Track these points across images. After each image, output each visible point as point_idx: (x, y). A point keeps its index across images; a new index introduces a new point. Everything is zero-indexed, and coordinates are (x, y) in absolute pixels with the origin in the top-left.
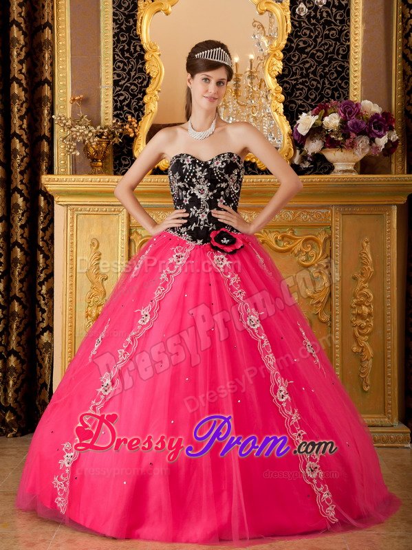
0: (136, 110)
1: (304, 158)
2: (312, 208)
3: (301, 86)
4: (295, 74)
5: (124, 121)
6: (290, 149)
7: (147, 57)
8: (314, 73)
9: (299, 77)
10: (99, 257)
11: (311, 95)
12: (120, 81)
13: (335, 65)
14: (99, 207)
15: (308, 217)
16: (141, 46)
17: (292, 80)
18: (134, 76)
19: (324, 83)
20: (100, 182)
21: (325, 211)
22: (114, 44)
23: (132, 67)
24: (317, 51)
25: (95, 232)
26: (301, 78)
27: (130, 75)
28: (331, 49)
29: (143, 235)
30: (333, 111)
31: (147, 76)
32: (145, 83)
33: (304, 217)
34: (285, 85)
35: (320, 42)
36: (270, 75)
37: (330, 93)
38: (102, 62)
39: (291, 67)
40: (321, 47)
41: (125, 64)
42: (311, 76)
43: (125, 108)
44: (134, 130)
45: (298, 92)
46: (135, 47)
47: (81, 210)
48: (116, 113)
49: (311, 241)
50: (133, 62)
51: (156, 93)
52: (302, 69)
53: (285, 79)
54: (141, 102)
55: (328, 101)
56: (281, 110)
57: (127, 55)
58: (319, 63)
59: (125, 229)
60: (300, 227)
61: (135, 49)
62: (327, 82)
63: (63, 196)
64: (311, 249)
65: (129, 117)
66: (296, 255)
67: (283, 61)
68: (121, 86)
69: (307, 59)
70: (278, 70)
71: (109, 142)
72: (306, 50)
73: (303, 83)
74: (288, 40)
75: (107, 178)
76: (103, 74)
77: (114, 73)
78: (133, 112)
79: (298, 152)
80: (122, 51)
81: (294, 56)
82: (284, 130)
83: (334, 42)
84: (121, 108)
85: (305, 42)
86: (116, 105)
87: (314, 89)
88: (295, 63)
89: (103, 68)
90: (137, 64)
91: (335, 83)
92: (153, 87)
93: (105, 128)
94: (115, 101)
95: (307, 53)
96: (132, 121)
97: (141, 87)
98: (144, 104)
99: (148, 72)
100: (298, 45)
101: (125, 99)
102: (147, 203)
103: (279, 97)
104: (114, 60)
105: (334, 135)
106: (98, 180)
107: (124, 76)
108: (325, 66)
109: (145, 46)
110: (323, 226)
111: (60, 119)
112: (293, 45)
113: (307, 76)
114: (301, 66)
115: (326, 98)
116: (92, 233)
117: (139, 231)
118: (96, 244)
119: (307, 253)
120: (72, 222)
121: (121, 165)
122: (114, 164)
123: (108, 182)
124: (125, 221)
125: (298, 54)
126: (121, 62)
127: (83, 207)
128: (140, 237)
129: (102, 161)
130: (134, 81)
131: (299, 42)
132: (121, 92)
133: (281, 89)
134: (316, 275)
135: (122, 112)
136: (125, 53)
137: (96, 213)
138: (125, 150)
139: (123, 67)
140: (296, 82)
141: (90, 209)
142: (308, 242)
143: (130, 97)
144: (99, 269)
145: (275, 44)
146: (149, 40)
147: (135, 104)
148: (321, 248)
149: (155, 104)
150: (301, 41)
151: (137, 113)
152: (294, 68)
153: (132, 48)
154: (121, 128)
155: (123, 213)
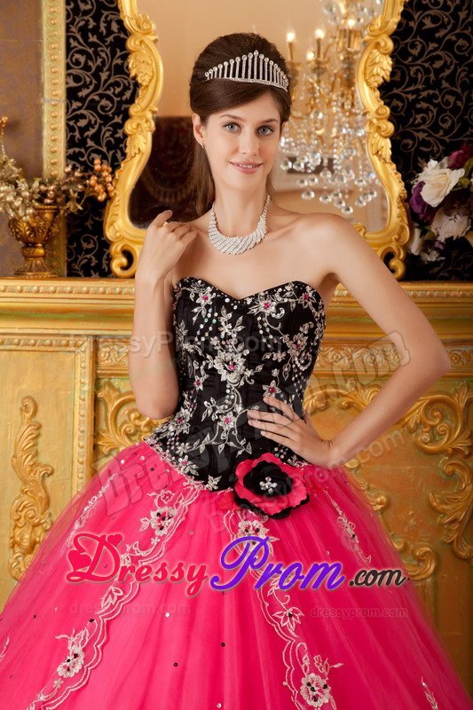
0: (109, 146)
1: (428, 244)
3: (424, 105)
4: (413, 81)
5: (88, 168)
7: (131, 44)
8: (451, 79)
9: (420, 87)
10: (36, 433)
11: (444, 121)
12: (79, 89)
14: (37, 338)
16: (120, 23)
17: (408, 93)
18: (106, 81)
20: (38, 292)
21: (467, 349)
22: (68, 16)
23: (103, 63)
25: (29, 385)
26: (424, 90)
27: (98, 78)
29: (123, 391)
31: (132, 82)
32: (128, 94)
34: (395, 102)
35: (464, 20)
36: (367, 83)
38: (46, 52)
39: (408, 67)
40: (466, 28)
42: (445, 84)
43: (90, 143)
44: (105, 187)
45: (419, 117)
46: (109, 23)
48: (71, 151)
49: (440, 406)
50: (105, 52)
51: (149, 115)
52: (427, 71)
53: (395, 91)
54: (120, 131)
56: (387, 152)
57: (93, 39)
58: (462, 60)
59: (87, 380)
61: (108, 28)
64: (440, 422)
65: (97, 161)
66: (411, 431)
67: (392, 56)
68: (82, 100)
69: (438, 53)
70: (382, 73)
71: (58, 210)
72: (437, 35)
73: (428, 99)
74: (404, 14)
75: (52, 285)
76: (46, 76)
77: (68, 75)
78: (105, 150)
79: (417, 232)
80: (84, 31)
81: (413, 46)
82: (391, 190)
84: (82, 143)
85: (435, 19)
86: (73, 137)
87: (451, 111)
88: (415, 59)
89: (46, 63)
90: (113, 58)
92: (143, 104)
93: (51, 182)
94: (70, 129)
95: (439, 41)
96: (102, 171)
97: (120, 103)
98: (125, 136)
99: (133, 74)
100: (421, 24)
101: (90, 125)
103: (383, 127)
104: (69, 48)
106: (35, 288)
107: (88, 80)
109: (128, 23)
110: (465, 377)
112: (412, 24)
113: (437, 84)
114: (427, 65)
116: (24, 386)
117: (116, 382)
118: (30, 407)
119: (433, 427)
121: (79, 250)
122: (68, 248)
123: (54, 292)
124: (87, 363)
125: (421, 43)
126: (81, 52)
127: (6, 337)
128: (117, 393)
129: (44, 247)
130: (105, 90)
131: (423, 18)
132: (82, 111)
133: (387, 110)
134: (451, 468)
135: (83, 150)
136: (90, 35)
137: (30, 348)
138: (89, 223)
139: (86, 62)
140: (414, 96)
141: (19, 341)
142: (435, 407)
143: (99, 121)
144: (36, 454)
145: (378, 23)
146: (136, 11)
147: (108, 134)
148: (460, 418)
149: (145, 137)
150: (427, 16)
151: (111, 153)
152: (413, 70)
153: (103, 26)
154: (81, 183)
155: (83, 349)
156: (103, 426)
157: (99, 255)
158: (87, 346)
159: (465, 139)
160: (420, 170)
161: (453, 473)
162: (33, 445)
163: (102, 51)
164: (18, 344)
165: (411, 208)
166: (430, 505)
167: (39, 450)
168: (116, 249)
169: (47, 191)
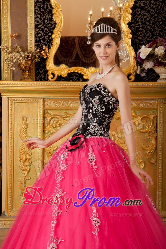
0: (47, 42)
1: (142, 71)
2: (147, 100)
3: (141, 29)
4: (138, 22)
5: (41, 49)
6: (135, 66)
7: (54, 11)
8: (149, 21)
9: (140, 24)
10: (26, 127)
11: (147, 34)
12: (38, 25)
13: (161, 16)
14: (26, 99)
15: (145, 105)
16: (51, 5)
17: (136, 25)
18: (46, 22)
19: (154, 27)
20: (27, 85)
21: (154, 101)
22: (35, 3)
23: (46, 17)
24: (151, 8)
25: (24, 113)
26: (141, 24)
27: (44, 22)
28: (159, 7)
29: (52, 114)
30: (160, 44)
31: (54, 23)
32: (53, 26)
33: (142, 105)
34: (133, 28)
35: (153, 3)
36: (124, 23)
37: (158, 33)
38: (29, 14)
39: (136, 18)
40: (153, 6)
41: (41, 15)
42: (147, 23)
43: (42, 41)
44: (46, 54)
45: (140, 33)
46: (47, 5)
47: (16, 100)
48: (36, 44)
49: (146, 118)
50: (46, 14)
51: (59, 33)
52: (142, 19)
53: (133, 25)
54: (51, 38)
55: (157, 38)
56: (130, 43)
57: (42, 10)
58: (152, 15)
59: (41, 111)
60: (139, 110)
61: (47, 7)
62: (156, 27)
63: (6, 93)
64: (146, 123)
65: (44, 46)
66: (137, 126)
67: (132, 14)
68: (39, 28)
69: (145, 13)
70: (129, 20)
71: (32, 61)
72: (145, 8)
73: (142, 27)
74: (135, 2)
75: (31, 83)
76: (29, 21)
77: (35, 21)
78: (46, 43)
79: (139, 67)
80: (40, 7)
81: (138, 11)
82: (131, 54)
83: (161, 3)
84: (39, 41)
85: (144, 3)
86: (37, 39)
87: (149, 31)
88: (139, 15)
89: (29, 18)
90: (48, 16)
91: (161, 27)
92: (57, 29)
93: (30, 53)
94: (36, 37)
95: (145, 10)
96: (45, 49)
97: (51, 29)
98: (52, 39)
99: (54, 20)
100: (140, 5)
101: (42, 36)
102: (54, 97)
103: (129, 36)
104: (35, 13)
105: (161, 59)
107: (41, 22)
108: (155, 17)
109: (53, 5)
110: (153, 110)
111: (4, 48)
112: (137, 5)
113: (145, 23)
114: (142, 17)
115: (156, 36)
116: (23, 113)
117: (50, 112)
118: (25, 119)
119: (143, 125)
120: (12, 107)
121: (39, 73)
122: (35, 73)
123: (32, 85)
124: (41, 106)
125: (140, 10)
126: (39, 14)
127: (17, 99)
128: (50, 115)
129: (28, 72)
130: (46, 25)
131: (141, 3)
132: (39, 32)
133: (130, 31)
134: (148, 137)
135: (40, 43)
136: (42, 9)
137: (25, 102)
138: (42, 65)
139: (40, 17)
140: (138, 27)
141: (21, 100)
142: (144, 119)
143: (44, 34)
144: (27, 133)
145: (127, 4)
146: (55, 2)
147: (47, 38)
148: (151, 122)
149: (58, 39)
150: (142, 2)
151: (48, 44)
152: (138, 19)
153: (45, 6)
154: (39, 53)
155: (40, 102)
156: (46, 125)
157: (45, 75)
158: (41, 101)
159: (153, 39)
160: (140, 49)
161: (149, 138)
162: (26, 131)
163: (45, 14)
164: (21, 101)
165: (137, 60)
166: (143, 148)
167: (28, 132)
168: (50, 73)
169: (29, 55)
